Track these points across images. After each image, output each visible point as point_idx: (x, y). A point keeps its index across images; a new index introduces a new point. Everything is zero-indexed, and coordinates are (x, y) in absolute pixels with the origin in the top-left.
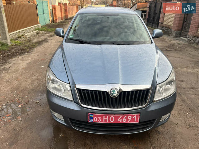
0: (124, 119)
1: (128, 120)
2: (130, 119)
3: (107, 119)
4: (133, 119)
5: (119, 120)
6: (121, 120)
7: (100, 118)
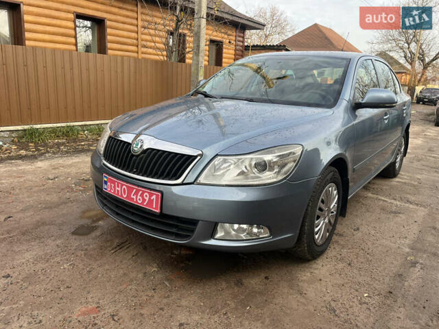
0: (139, 197)
1: (144, 200)
2: (147, 199)
3: (119, 189)
4: (151, 201)
5: (132, 196)
6: (135, 197)
7: (113, 185)
